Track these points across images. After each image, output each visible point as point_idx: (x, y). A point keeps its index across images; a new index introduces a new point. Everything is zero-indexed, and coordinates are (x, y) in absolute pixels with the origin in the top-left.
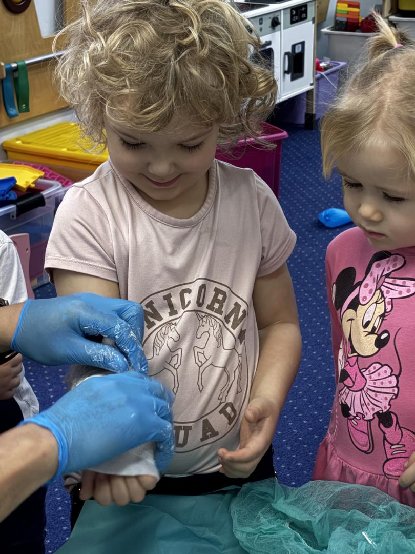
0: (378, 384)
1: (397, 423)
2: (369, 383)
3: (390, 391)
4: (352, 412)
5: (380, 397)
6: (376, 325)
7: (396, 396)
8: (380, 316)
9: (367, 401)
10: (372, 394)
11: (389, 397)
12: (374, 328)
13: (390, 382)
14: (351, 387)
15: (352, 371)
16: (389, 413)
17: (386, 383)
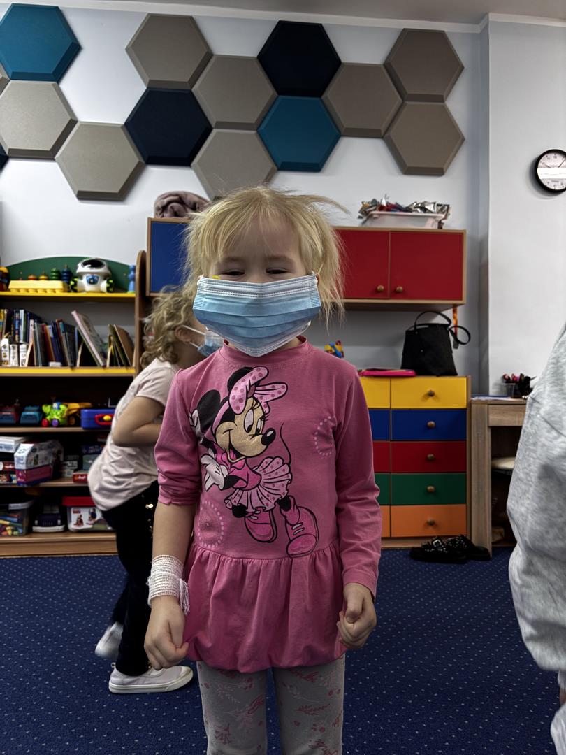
1: (296, 503)
2: (265, 478)
3: (285, 478)
4: (249, 510)
6: (259, 427)
8: (261, 418)
12: (258, 430)
14: (245, 487)
15: (242, 473)
17: (281, 473)
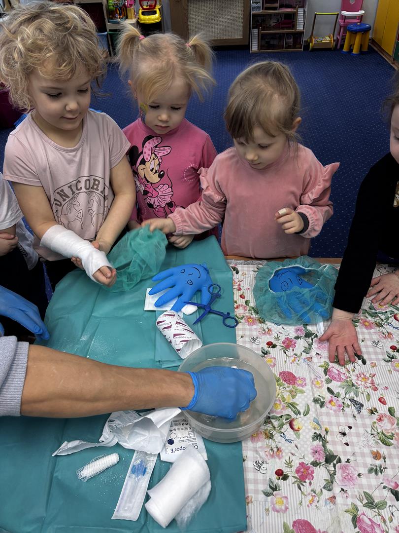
0: (164, 192)
1: (175, 205)
2: (160, 193)
3: (170, 194)
4: (154, 206)
5: (166, 197)
6: (157, 169)
7: (173, 195)
8: (158, 165)
9: (161, 200)
10: (163, 197)
11: (170, 196)
12: (156, 171)
13: (169, 190)
14: (152, 196)
15: (151, 190)
16: (171, 202)
17: (167, 191)
